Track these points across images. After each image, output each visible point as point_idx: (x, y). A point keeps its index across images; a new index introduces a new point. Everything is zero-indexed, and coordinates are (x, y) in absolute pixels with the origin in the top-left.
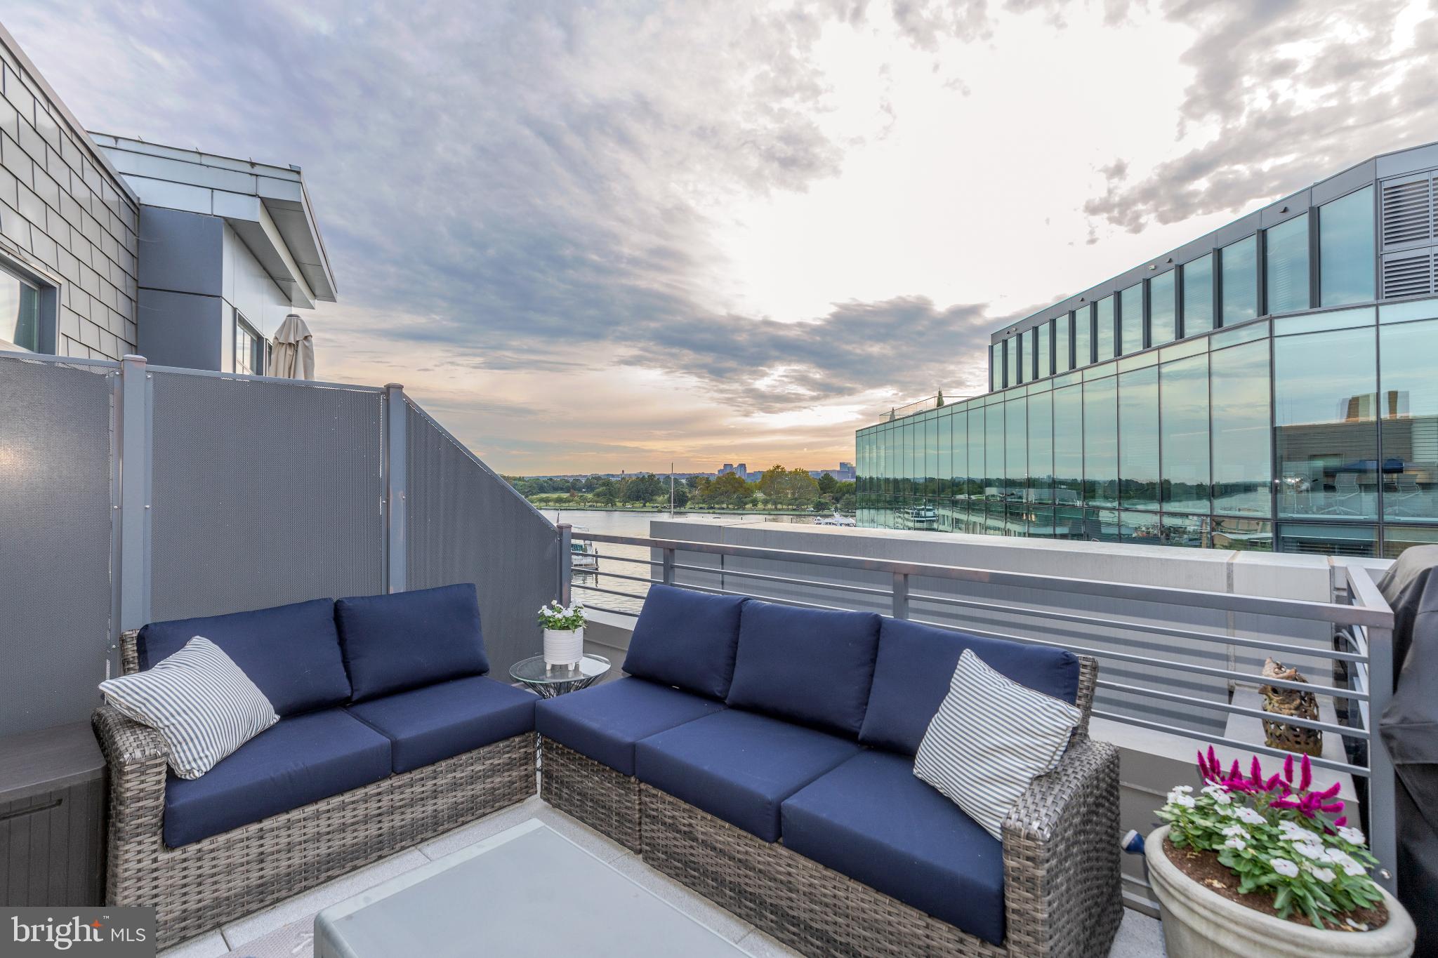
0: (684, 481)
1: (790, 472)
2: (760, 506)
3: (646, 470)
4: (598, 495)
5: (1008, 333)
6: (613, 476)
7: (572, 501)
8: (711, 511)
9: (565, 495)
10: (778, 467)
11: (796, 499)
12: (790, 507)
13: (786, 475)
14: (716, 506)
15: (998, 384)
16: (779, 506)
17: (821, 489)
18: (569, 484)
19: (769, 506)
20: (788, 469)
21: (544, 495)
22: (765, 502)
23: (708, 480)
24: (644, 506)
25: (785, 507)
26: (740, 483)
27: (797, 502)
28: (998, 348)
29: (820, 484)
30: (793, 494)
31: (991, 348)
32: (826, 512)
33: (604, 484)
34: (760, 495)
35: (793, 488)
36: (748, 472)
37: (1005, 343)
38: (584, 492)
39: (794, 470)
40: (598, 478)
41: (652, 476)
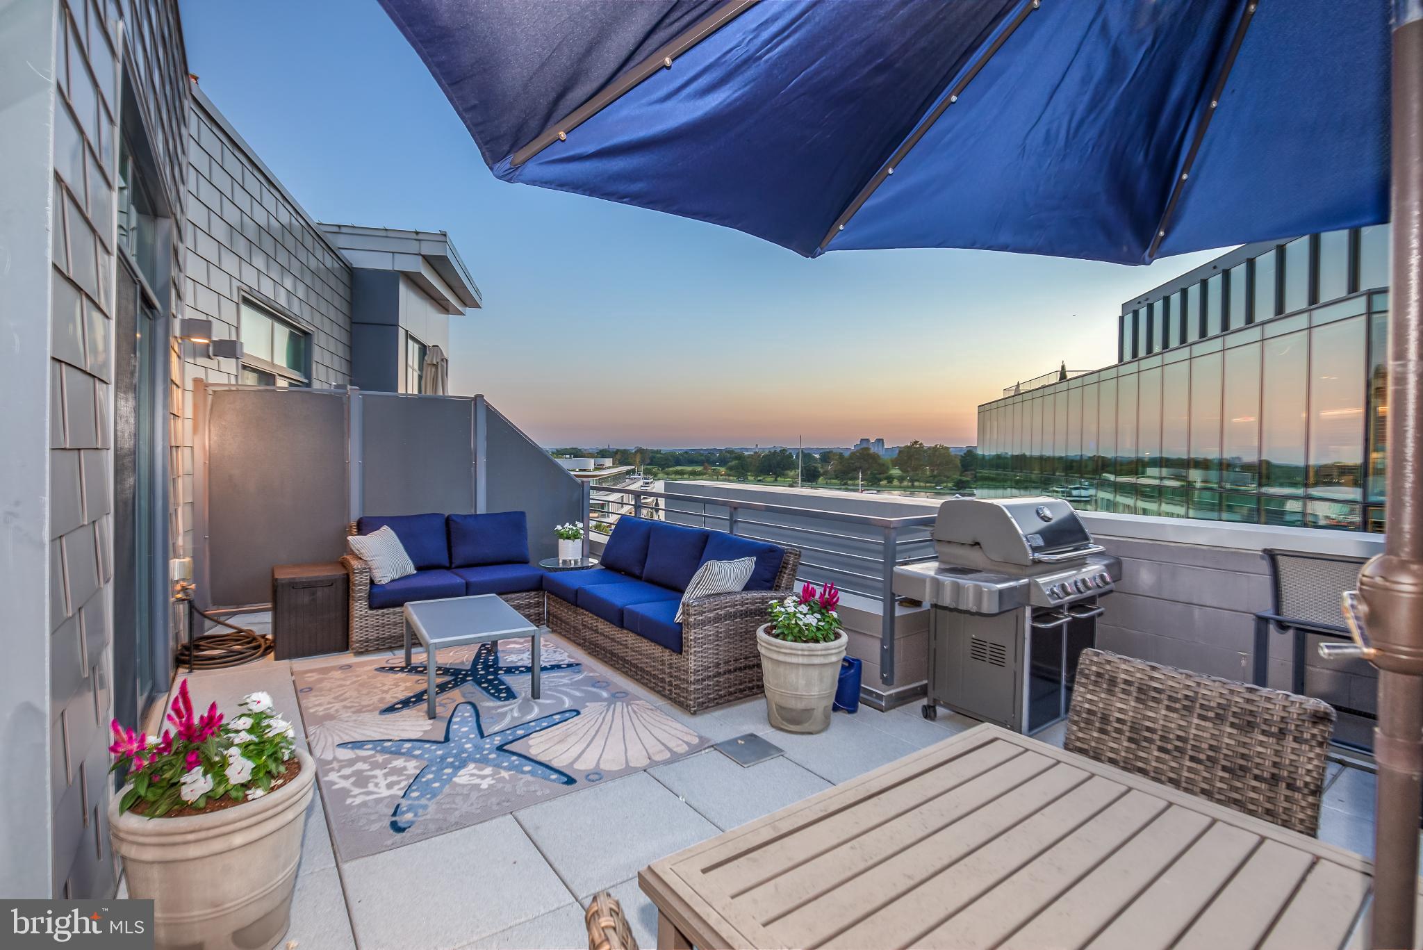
0: (817, 456)
1: (929, 448)
2: (896, 482)
3: (779, 446)
4: (730, 469)
5: (1139, 303)
6: (747, 450)
7: (705, 474)
8: (843, 487)
9: (699, 469)
10: (916, 442)
11: (934, 477)
12: (928, 484)
13: (925, 451)
14: (850, 482)
15: (1128, 356)
16: (916, 484)
17: (962, 466)
18: (703, 458)
19: (905, 483)
20: (926, 445)
21: (679, 468)
22: (901, 479)
23: (841, 455)
24: (776, 480)
25: (922, 484)
26: (875, 458)
27: (936, 479)
28: (1129, 319)
29: (961, 461)
30: (932, 471)
31: (1122, 319)
32: (967, 491)
33: (736, 458)
34: (896, 472)
35: (931, 464)
36: (886, 447)
37: (1136, 314)
38: (718, 466)
39: (933, 446)
40: (731, 452)
41: (783, 451)
